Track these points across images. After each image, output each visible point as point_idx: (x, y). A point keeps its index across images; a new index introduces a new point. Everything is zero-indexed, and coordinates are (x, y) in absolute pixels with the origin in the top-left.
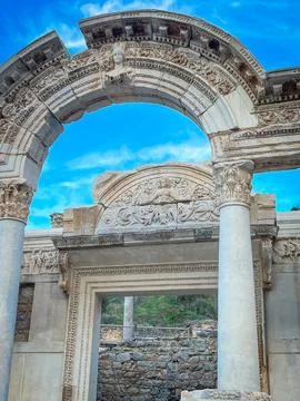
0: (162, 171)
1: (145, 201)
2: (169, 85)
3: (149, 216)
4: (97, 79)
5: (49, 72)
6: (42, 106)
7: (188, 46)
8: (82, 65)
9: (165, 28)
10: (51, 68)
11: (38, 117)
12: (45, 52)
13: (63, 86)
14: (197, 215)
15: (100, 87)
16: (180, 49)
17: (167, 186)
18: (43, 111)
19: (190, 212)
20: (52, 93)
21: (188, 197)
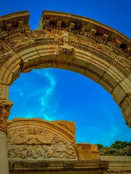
0: (30, 123)
1: (21, 142)
2: (98, 62)
3: (25, 153)
4: (53, 48)
5: (18, 36)
6: (16, 56)
7: (106, 44)
8: (41, 37)
9: (95, 30)
10: (20, 34)
11: (14, 62)
12: (20, 22)
13: (30, 46)
14: (57, 154)
15: (55, 53)
16: (101, 45)
17: (34, 134)
18: (18, 59)
19: (52, 151)
20: (23, 49)
21: (49, 142)
